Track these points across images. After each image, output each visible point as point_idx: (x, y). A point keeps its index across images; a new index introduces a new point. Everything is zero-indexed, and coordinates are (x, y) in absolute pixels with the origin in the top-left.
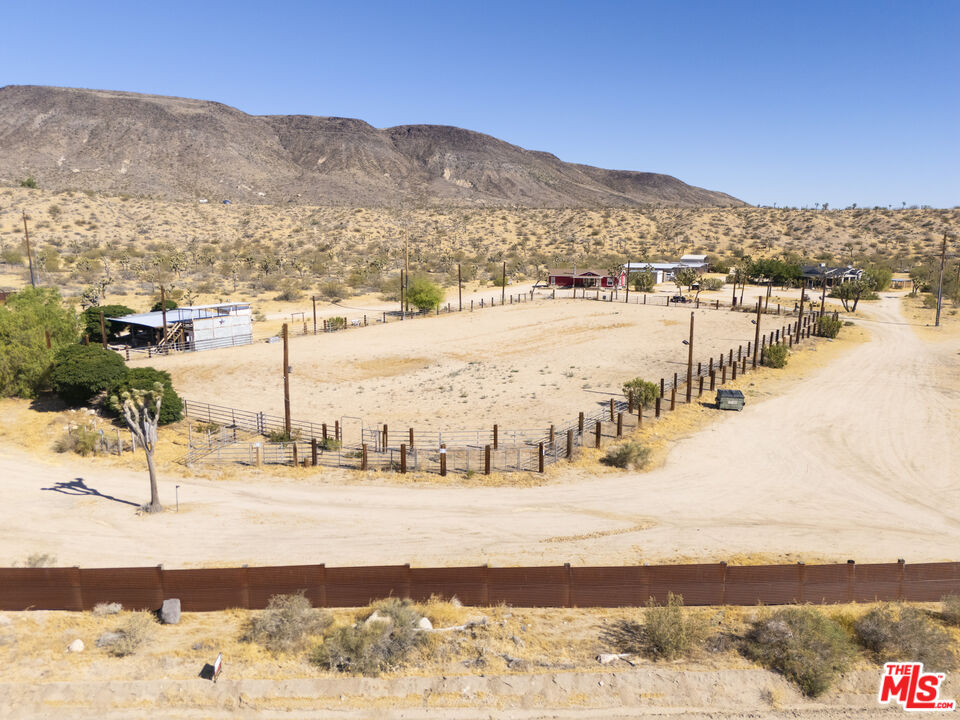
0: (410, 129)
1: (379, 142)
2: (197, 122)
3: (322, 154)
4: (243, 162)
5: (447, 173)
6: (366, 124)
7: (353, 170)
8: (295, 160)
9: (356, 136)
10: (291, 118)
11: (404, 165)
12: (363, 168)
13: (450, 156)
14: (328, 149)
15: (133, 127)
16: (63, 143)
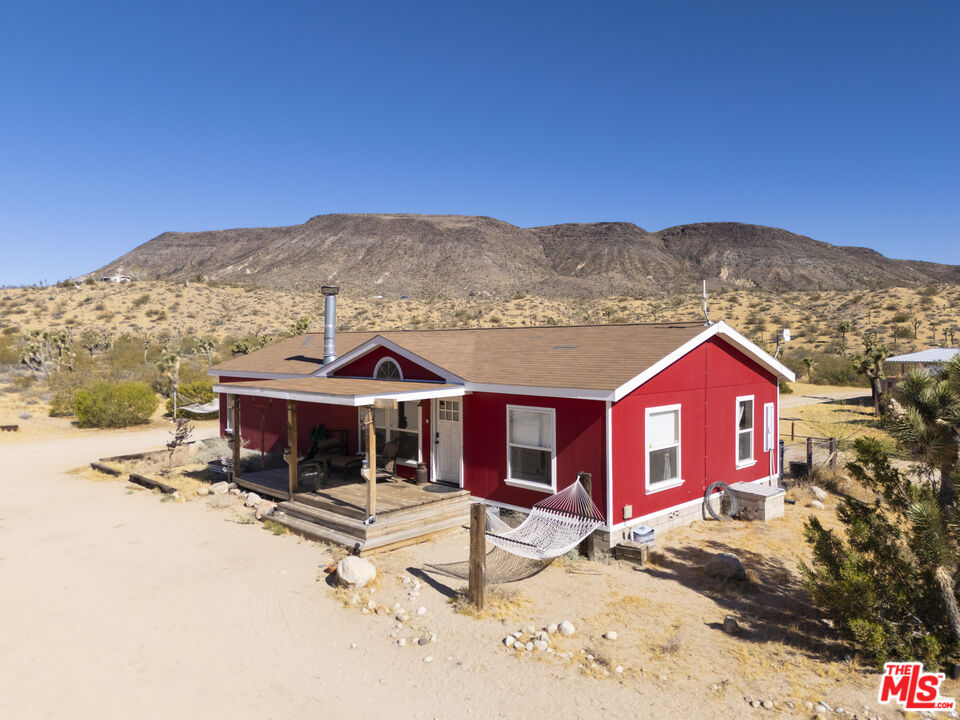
0: (684, 229)
1: (647, 245)
3: (582, 258)
4: (495, 269)
5: (724, 273)
6: (635, 226)
7: (611, 274)
8: (554, 267)
9: (621, 240)
10: (557, 227)
11: (671, 265)
12: (624, 271)
13: (729, 254)
14: (589, 255)
15: (403, 243)
16: (341, 260)
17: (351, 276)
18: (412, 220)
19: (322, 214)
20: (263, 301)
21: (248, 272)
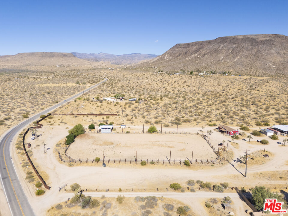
2: (264, 42)
4: (275, 55)
16: (224, 53)
17: (227, 58)
18: (249, 38)
19: (220, 37)
21: (198, 57)
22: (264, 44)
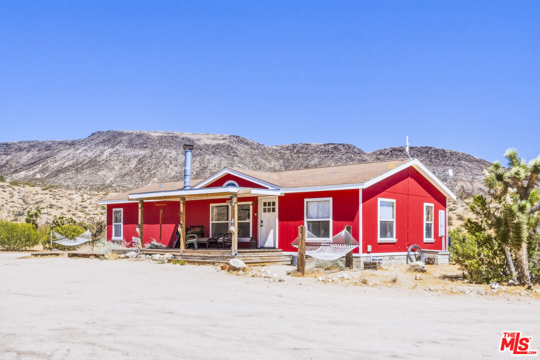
6: (355, 147)
9: (344, 157)
10: (294, 146)
15: (169, 155)
16: (117, 168)
17: (125, 181)
18: (176, 137)
19: (102, 131)
20: (57, 197)
21: (38, 176)
22: (214, 153)
